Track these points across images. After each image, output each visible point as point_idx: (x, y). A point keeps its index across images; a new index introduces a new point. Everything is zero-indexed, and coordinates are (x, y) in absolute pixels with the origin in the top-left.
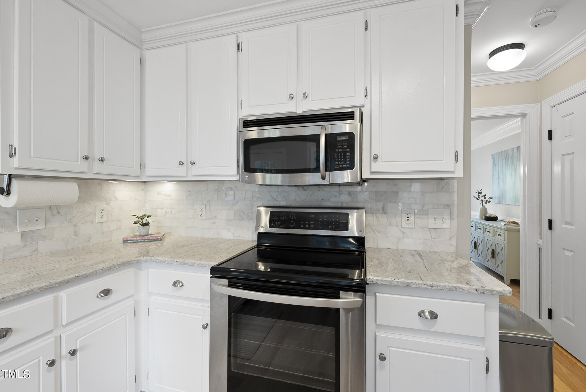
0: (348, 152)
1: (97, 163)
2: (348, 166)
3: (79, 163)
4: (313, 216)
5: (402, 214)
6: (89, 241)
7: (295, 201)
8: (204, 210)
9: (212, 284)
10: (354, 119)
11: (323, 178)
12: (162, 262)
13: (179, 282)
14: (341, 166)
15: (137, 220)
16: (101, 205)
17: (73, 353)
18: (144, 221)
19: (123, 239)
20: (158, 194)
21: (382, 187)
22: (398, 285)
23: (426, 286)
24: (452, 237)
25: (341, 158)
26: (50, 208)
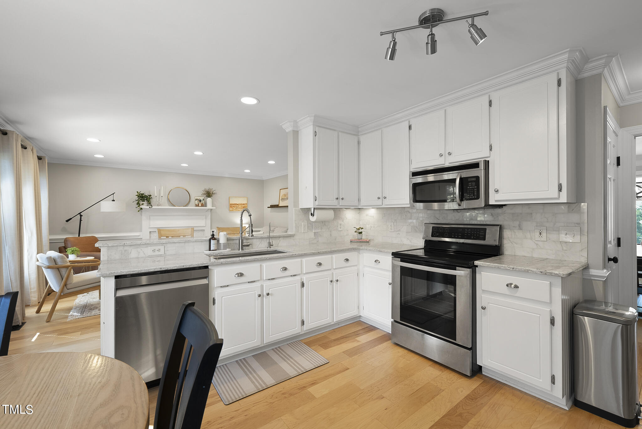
0: (475, 188)
1: (340, 200)
2: (475, 197)
3: (335, 201)
4: (461, 230)
5: (535, 230)
6: (335, 240)
7: (452, 220)
8: (393, 225)
9: (393, 261)
10: (479, 168)
11: (459, 205)
12: (370, 250)
13: (378, 260)
14: (471, 197)
15: (356, 230)
16: (340, 222)
17: (337, 281)
18: (360, 231)
19: (350, 240)
20: (367, 215)
21: (518, 210)
22: (493, 267)
23: (509, 268)
24: (583, 249)
25: (471, 192)
26: (322, 222)
